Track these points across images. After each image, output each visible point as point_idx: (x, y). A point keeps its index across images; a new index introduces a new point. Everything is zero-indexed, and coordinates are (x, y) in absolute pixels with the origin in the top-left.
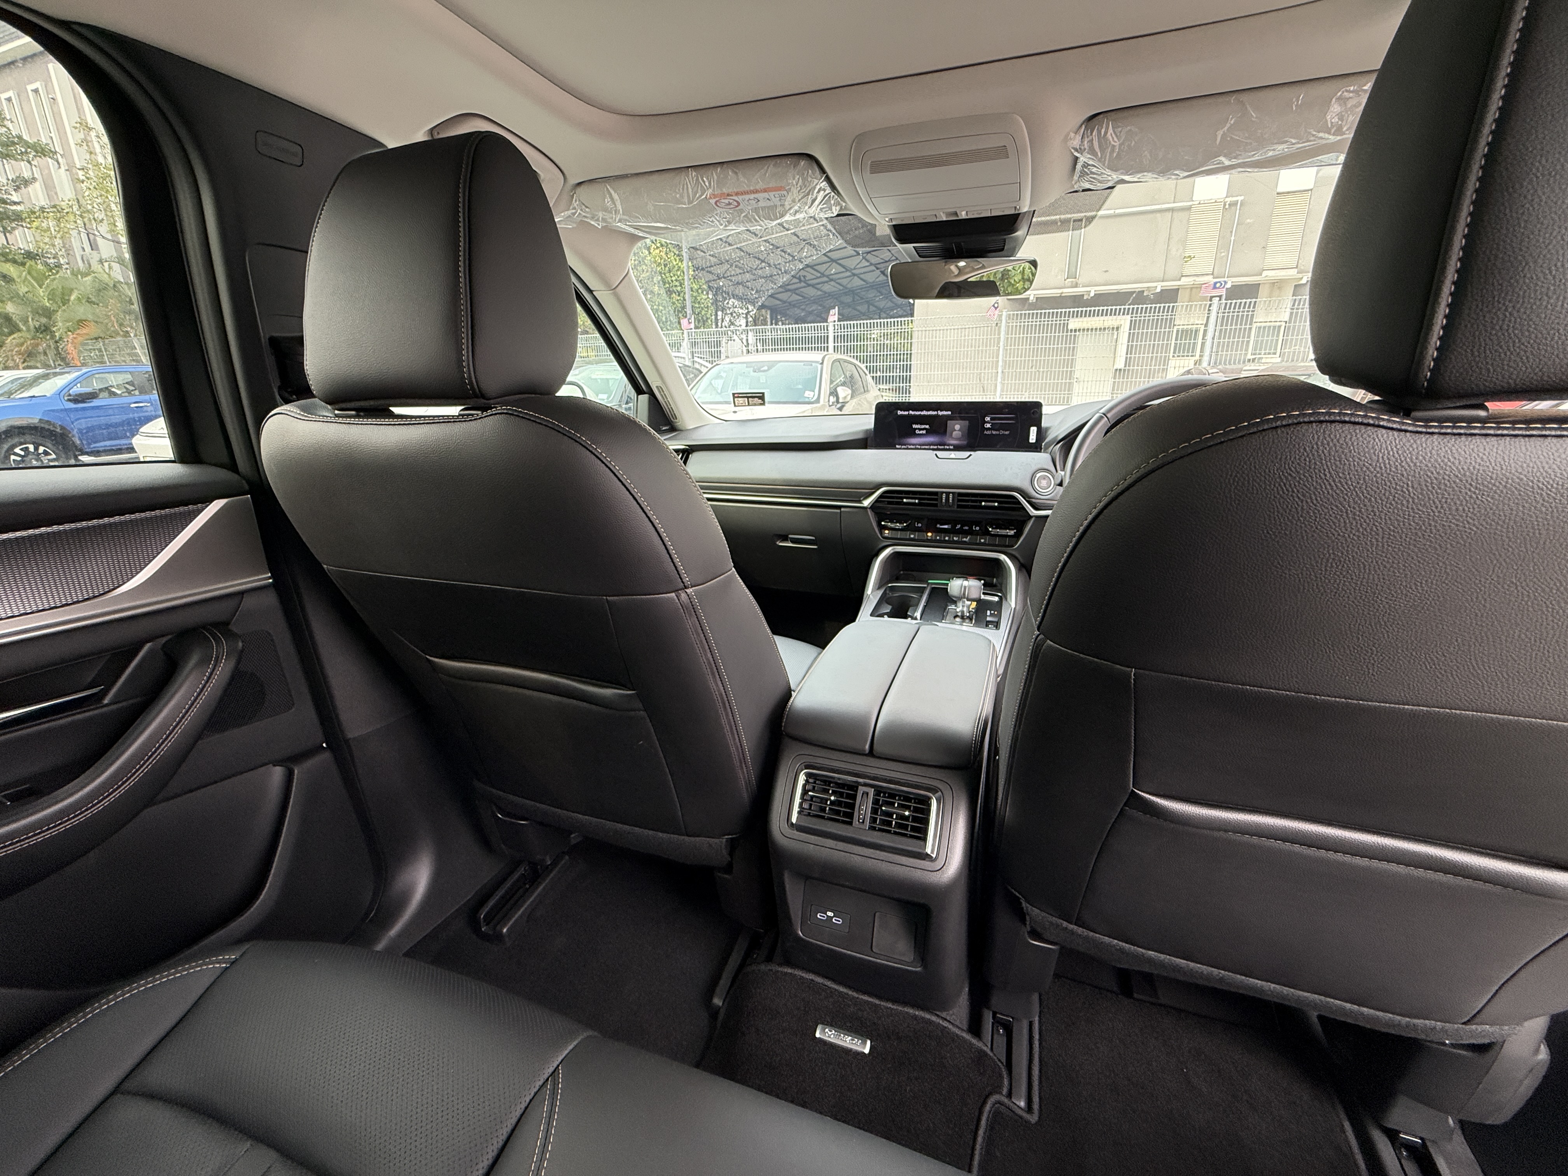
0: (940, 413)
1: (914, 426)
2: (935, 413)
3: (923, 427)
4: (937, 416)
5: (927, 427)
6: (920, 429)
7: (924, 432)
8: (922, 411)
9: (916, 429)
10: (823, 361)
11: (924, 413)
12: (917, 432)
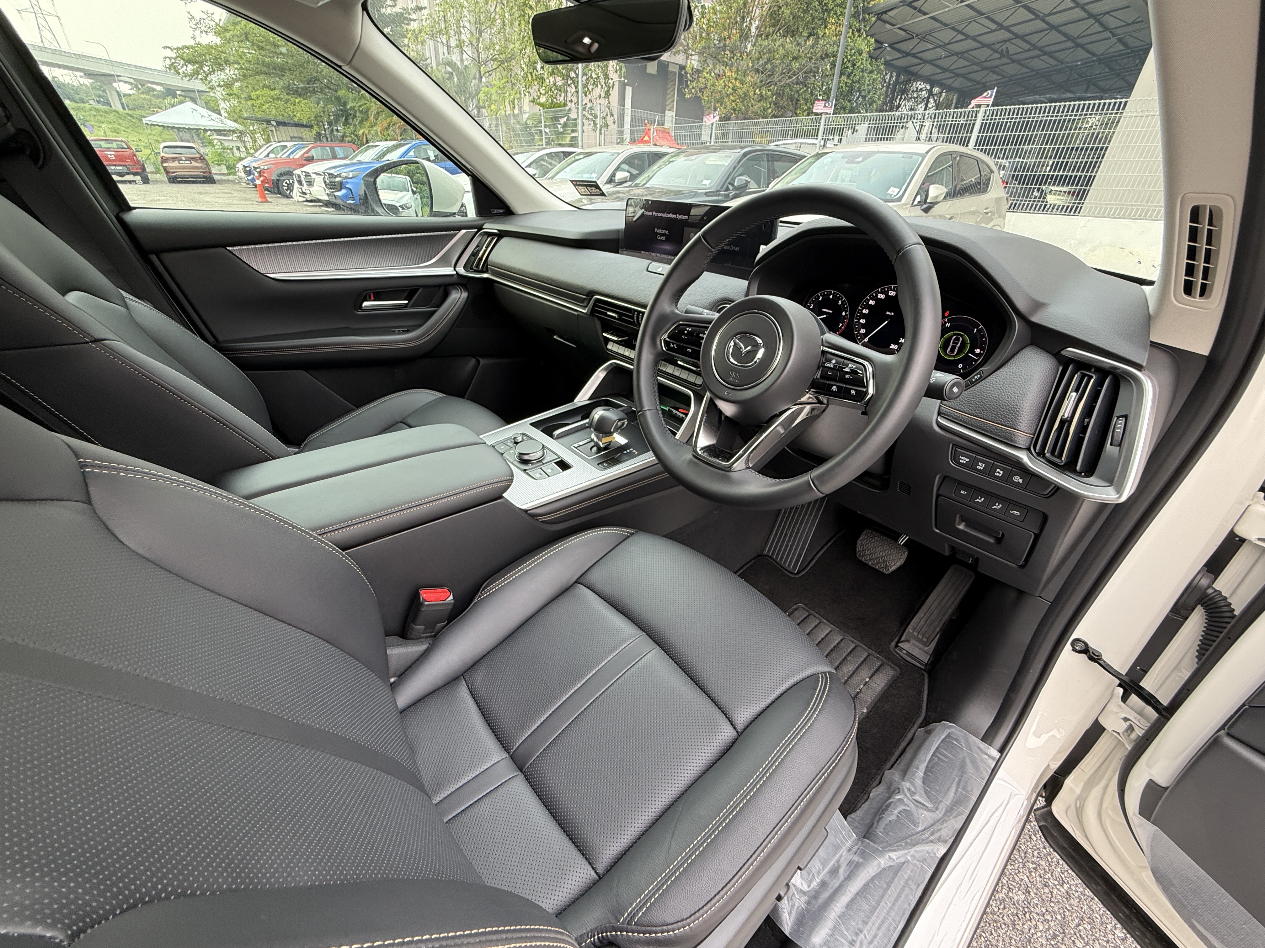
0: (679, 217)
1: (657, 230)
2: (674, 216)
3: (664, 231)
4: (676, 219)
5: (667, 232)
6: (662, 235)
7: (663, 238)
8: (663, 213)
9: (658, 234)
10: (927, 153)
11: (665, 215)
12: (659, 238)
